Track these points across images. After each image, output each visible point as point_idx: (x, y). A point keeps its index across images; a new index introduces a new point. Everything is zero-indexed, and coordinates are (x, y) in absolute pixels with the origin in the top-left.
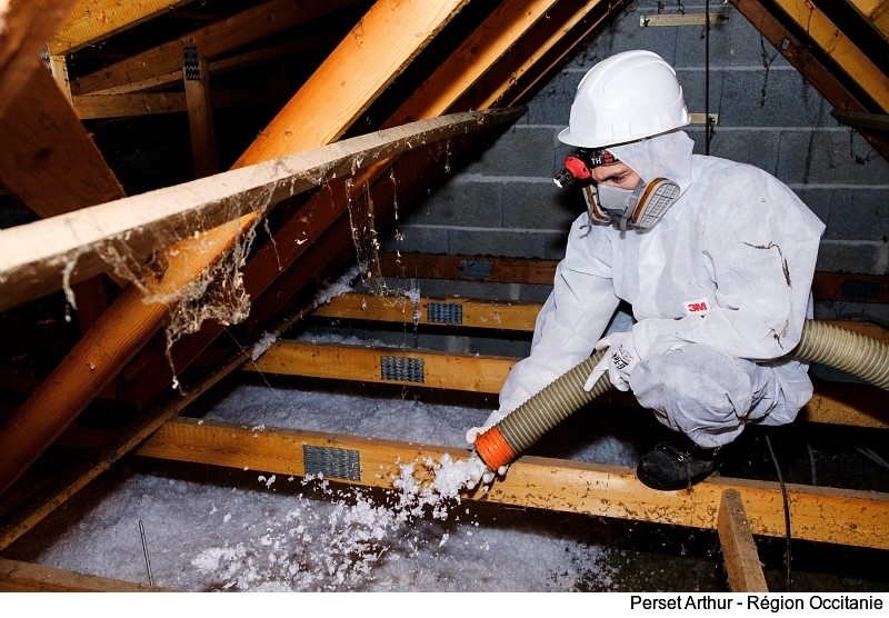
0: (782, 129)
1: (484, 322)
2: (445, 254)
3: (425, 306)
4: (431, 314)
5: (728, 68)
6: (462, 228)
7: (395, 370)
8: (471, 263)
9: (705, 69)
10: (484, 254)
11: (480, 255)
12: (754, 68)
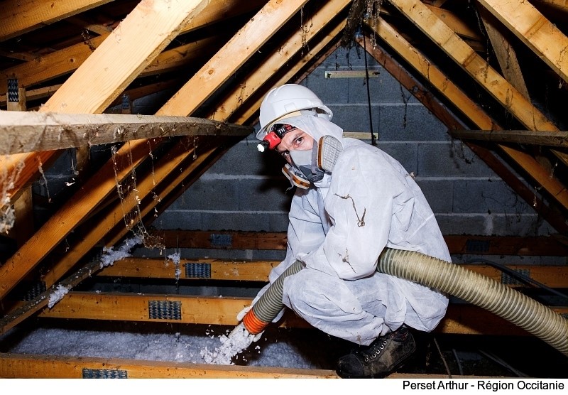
0: (419, 142)
1: (226, 276)
2: (199, 230)
3: (184, 266)
4: (188, 272)
5: (382, 104)
6: (211, 212)
7: (160, 311)
8: (218, 235)
9: (367, 105)
10: (227, 229)
11: (224, 231)
12: (398, 104)
